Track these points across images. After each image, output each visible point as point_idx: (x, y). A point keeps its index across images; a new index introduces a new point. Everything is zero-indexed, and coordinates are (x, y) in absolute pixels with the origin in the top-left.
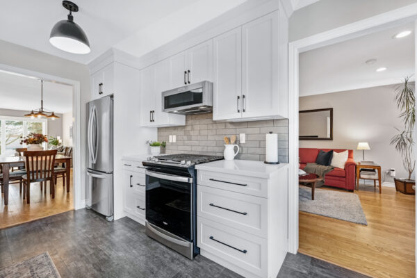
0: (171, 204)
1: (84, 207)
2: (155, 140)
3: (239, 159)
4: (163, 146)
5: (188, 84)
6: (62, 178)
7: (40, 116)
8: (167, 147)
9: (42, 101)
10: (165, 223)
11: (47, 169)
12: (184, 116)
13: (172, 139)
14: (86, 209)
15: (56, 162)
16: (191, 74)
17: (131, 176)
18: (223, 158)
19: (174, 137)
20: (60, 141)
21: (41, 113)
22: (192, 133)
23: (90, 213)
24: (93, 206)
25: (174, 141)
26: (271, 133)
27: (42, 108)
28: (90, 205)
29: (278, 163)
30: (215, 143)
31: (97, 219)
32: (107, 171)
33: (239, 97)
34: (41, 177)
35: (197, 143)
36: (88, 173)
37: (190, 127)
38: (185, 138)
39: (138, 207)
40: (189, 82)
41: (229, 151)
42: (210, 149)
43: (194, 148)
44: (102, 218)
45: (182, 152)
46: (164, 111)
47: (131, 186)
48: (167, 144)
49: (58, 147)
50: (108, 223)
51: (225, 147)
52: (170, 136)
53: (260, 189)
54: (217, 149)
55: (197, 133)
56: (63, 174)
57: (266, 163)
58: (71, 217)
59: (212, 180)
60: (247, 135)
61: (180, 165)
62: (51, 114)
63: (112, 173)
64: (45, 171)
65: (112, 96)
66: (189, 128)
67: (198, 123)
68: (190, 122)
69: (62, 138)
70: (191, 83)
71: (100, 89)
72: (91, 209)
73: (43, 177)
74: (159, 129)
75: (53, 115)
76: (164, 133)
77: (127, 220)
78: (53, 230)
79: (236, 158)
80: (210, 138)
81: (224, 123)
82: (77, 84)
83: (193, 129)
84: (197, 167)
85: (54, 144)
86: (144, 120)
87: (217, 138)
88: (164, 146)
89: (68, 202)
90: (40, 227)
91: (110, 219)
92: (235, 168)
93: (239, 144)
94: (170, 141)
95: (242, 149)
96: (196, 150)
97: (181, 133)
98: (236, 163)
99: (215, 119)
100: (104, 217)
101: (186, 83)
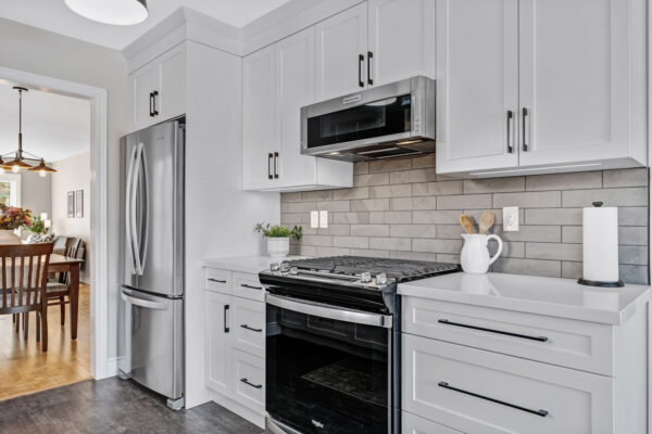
0: (314, 378)
1: (113, 373)
2: (275, 221)
3: (500, 271)
4: (296, 236)
5: (367, 86)
6: (59, 307)
7: (16, 168)
8: (304, 239)
9: (20, 135)
10: (318, 424)
11: (33, 286)
12: (350, 165)
13: (319, 219)
14: (118, 378)
15: (50, 270)
16: (375, 61)
17: (227, 307)
18: (459, 269)
19: (324, 214)
20: (47, 224)
21: (18, 161)
22: (370, 205)
23: (130, 389)
24: (133, 372)
25: (324, 225)
26: (598, 205)
27: (21, 151)
28: (127, 369)
29: (618, 284)
30: (433, 229)
31: (147, 403)
32: (169, 293)
33: (510, 114)
34: (20, 304)
35: (385, 229)
36: (124, 297)
37: (366, 190)
38: (353, 217)
39: (244, 381)
40: (370, 82)
41: (476, 252)
42: (419, 245)
43: (376, 243)
44: (157, 402)
45: (346, 253)
46: (303, 152)
47: (227, 330)
48: (304, 231)
49: (44, 237)
50: (174, 416)
51: (463, 240)
52: (314, 214)
53: (589, 350)
54: (438, 246)
55: (384, 204)
56: (62, 299)
57: (582, 282)
58: (88, 394)
59: (446, 322)
60: (523, 210)
61: (357, 284)
62: (38, 164)
63: (182, 297)
64: (29, 290)
65: (182, 120)
66: (362, 193)
67: (386, 181)
68: (365, 179)
69: (50, 217)
70: (377, 83)
71: (153, 104)
72: (130, 380)
73: (24, 303)
74: (285, 196)
75: (42, 165)
76: (296, 207)
77: (214, 410)
78: (55, 422)
79: (492, 269)
80: (420, 217)
81: (460, 180)
82: (101, 95)
83: (372, 196)
84: (403, 289)
85: (34, 230)
86: (252, 174)
87: (439, 218)
88: (298, 237)
89: (74, 359)
90: (27, 415)
91: (176, 405)
92: (491, 293)
93: (502, 233)
94: (314, 225)
95: (510, 248)
96: (383, 247)
97: (342, 204)
98: (491, 280)
99: (440, 170)
100: (163, 399)
101: (361, 84)
